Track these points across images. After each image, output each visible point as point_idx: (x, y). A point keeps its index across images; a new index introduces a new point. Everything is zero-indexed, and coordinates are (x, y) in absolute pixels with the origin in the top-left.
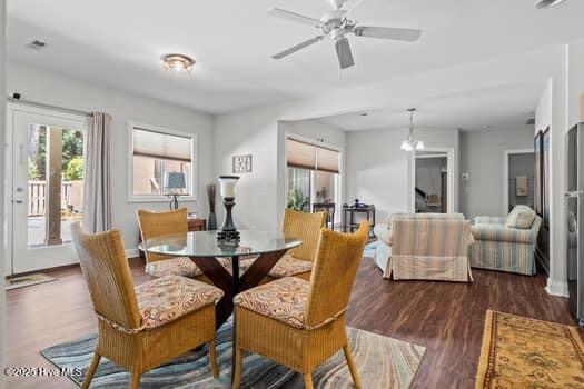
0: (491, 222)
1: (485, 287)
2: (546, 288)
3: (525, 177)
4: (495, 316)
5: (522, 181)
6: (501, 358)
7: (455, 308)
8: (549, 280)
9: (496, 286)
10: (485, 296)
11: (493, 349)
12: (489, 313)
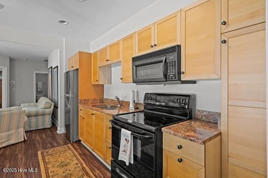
0: (29, 106)
1: (33, 140)
2: (57, 132)
3: (41, 83)
4: (42, 153)
5: (40, 84)
6: (51, 172)
7: (22, 158)
8: (58, 128)
9: (38, 138)
10: (35, 144)
11: (46, 169)
12: (39, 153)
